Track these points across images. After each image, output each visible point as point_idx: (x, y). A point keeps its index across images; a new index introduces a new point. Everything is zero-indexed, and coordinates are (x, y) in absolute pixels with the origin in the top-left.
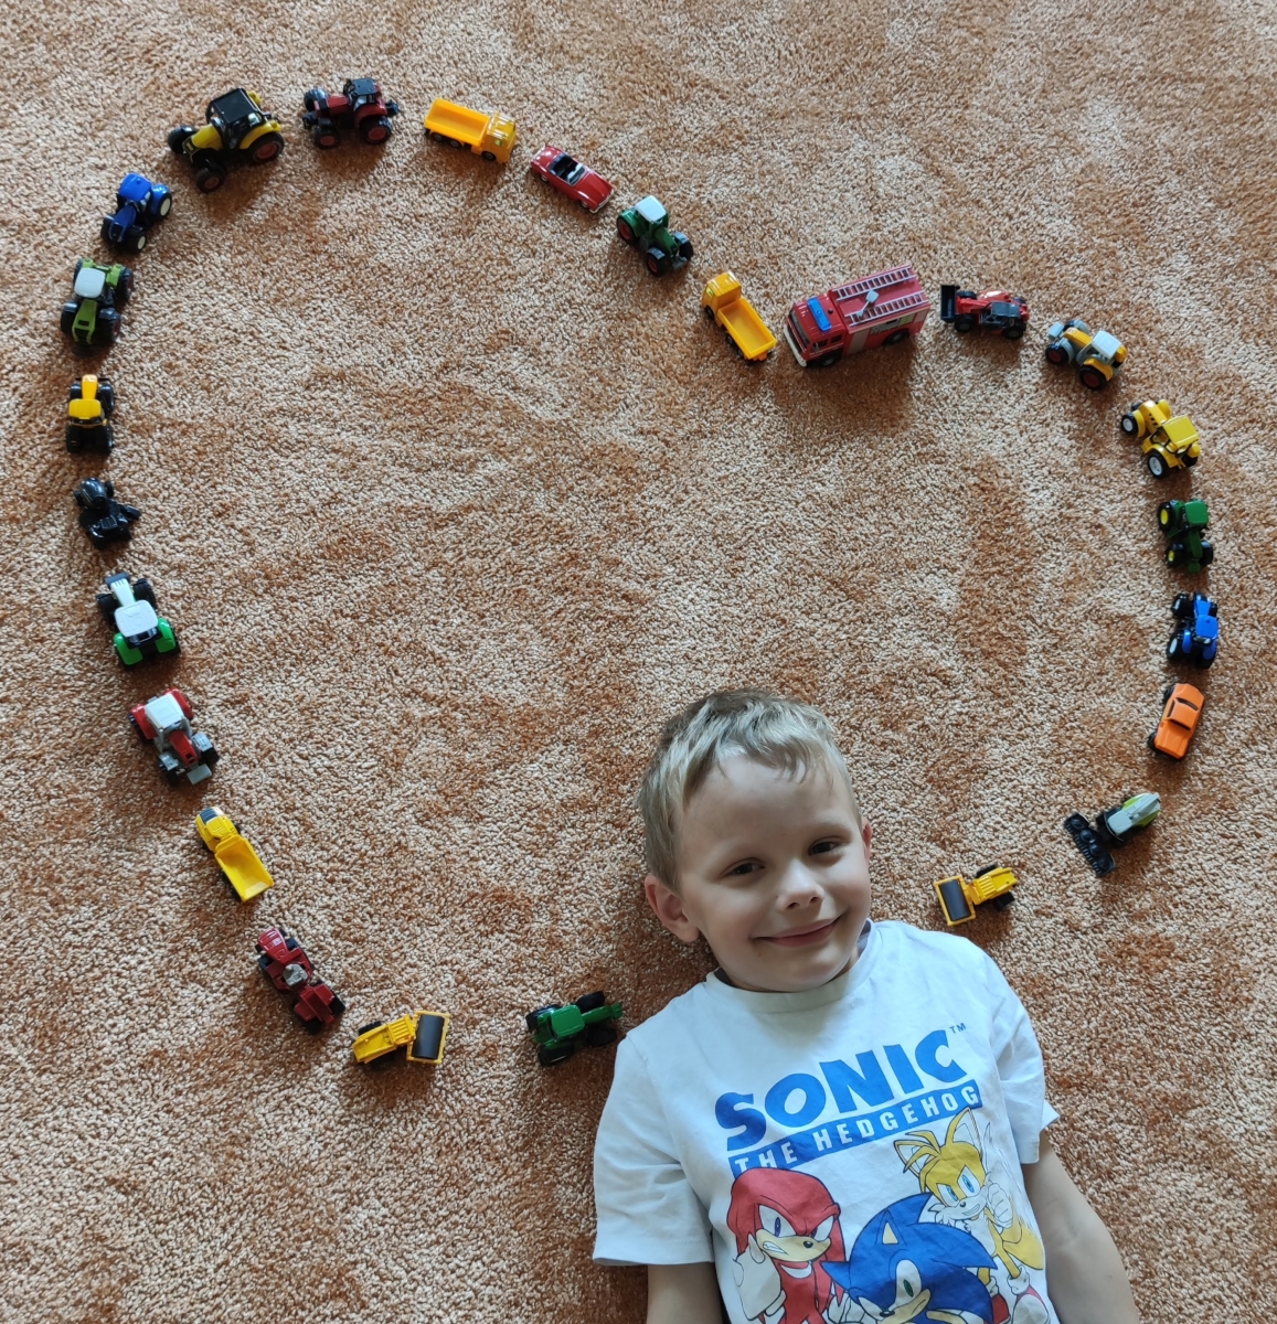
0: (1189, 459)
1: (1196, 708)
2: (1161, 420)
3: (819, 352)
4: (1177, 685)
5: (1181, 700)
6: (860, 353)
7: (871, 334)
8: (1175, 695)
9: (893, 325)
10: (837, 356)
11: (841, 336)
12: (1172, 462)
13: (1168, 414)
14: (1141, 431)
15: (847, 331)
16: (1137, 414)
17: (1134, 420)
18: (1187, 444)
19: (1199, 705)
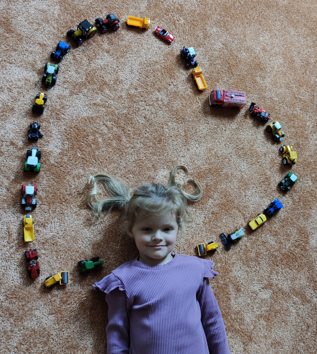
0: (293, 162)
2: (290, 151)
3: (215, 103)
6: (225, 108)
7: (229, 104)
9: (235, 105)
10: (220, 106)
11: (222, 102)
12: (289, 162)
13: (292, 151)
14: (284, 152)
15: (223, 101)
16: (284, 147)
17: (283, 149)
18: (294, 159)
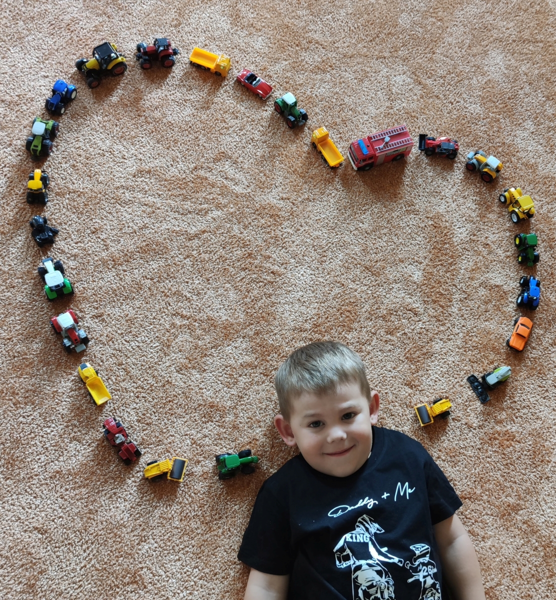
0: (529, 215)
1: (528, 328)
2: (517, 197)
3: (363, 164)
4: (521, 318)
5: (522, 324)
6: (382, 164)
7: (387, 156)
8: (519, 322)
9: (397, 152)
10: (371, 165)
11: (374, 157)
12: (521, 216)
13: (520, 194)
14: (508, 202)
15: (376, 155)
16: (506, 194)
17: (505, 197)
18: (529, 208)
19: (530, 327)
